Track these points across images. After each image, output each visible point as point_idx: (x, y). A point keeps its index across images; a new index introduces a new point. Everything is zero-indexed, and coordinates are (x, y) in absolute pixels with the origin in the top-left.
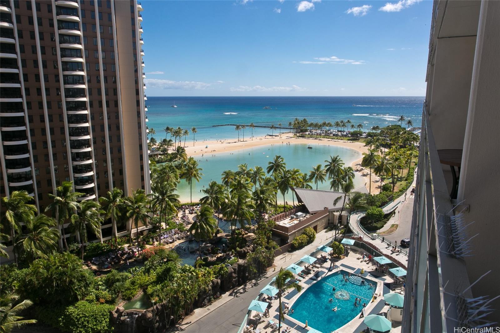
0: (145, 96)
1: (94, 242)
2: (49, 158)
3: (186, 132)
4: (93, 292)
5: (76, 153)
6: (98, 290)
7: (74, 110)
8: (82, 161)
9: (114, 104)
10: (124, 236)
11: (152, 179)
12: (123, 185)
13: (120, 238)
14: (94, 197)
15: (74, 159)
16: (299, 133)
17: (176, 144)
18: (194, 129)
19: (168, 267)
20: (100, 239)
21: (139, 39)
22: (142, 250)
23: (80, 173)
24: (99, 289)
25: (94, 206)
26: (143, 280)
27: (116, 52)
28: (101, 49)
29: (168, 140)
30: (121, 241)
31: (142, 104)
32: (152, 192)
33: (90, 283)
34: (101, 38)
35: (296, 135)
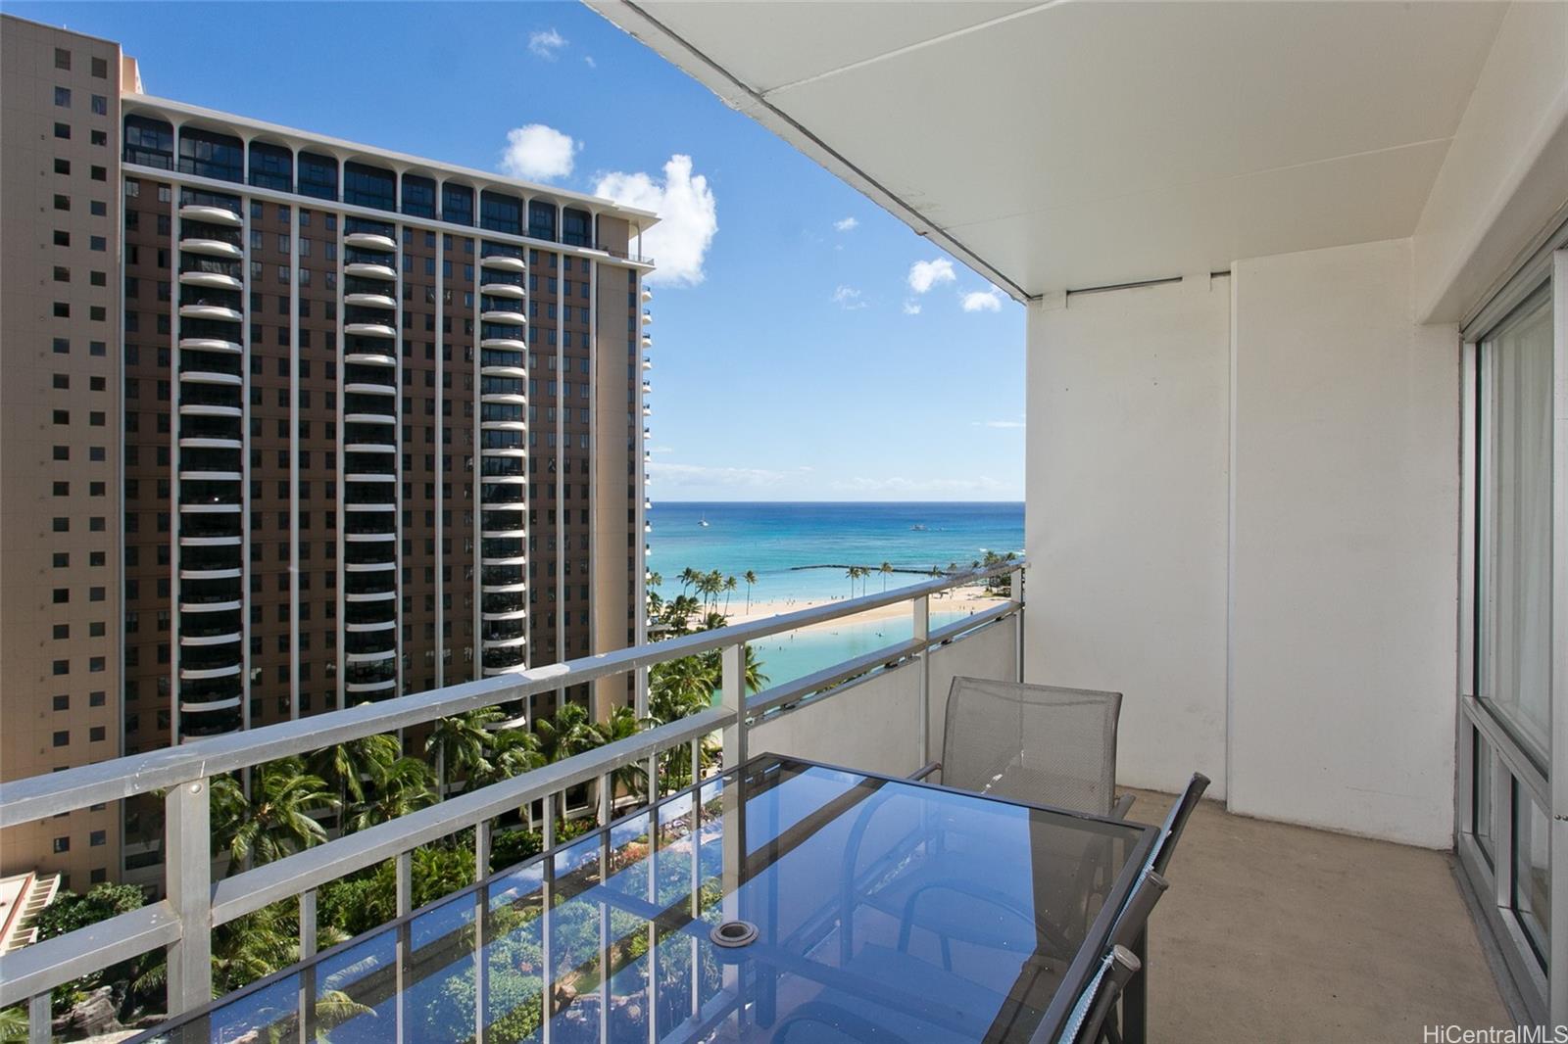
0: (648, 500)
1: (514, 828)
2: (434, 631)
3: (731, 582)
4: (506, 944)
5: (493, 622)
6: (519, 941)
7: (496, 530)
8: (503, 639)
9: (579, 515)
10: (581, 819)
11: (652, 687)
12: (588, 696)
13: (573, 821)
14: (521, 722)
15: (486, 636)
16: (997, 586)
17: (706, 608)
18: (749, 575)
19: (682, 892)
20: (527, 822)
21: (641, 383)
22: (620, 854)
23: (496, 667)
24: (520, 938)
25: (521, 743)
26: (622, 922)
27: (593, 409)
28: (562, 405)
29: (688, 597)
30: (575, 830)
31: (640, 517)
32: (650, 716)
33: (502, 923)
34: (564, 382)
35: (991, 591)
